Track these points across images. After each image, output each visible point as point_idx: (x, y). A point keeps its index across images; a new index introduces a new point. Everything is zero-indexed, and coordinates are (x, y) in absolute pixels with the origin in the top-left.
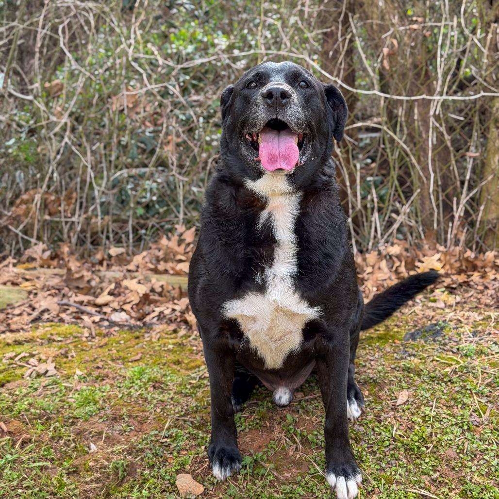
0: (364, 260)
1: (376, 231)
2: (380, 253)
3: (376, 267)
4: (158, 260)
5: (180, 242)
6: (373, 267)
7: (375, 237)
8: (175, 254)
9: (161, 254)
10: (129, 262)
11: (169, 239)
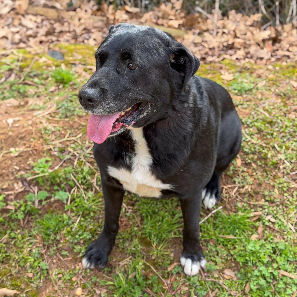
0: (283, 28)
1: (293, 12)
2: (293, 25)
3: (290, 33)
4: (158, 18)
5: (173, 8)
6: (288, 33)
7: (292, 15)
8: (169, 15)
9: (160, 14)
10: (141, 17)
11: (166, 5)
